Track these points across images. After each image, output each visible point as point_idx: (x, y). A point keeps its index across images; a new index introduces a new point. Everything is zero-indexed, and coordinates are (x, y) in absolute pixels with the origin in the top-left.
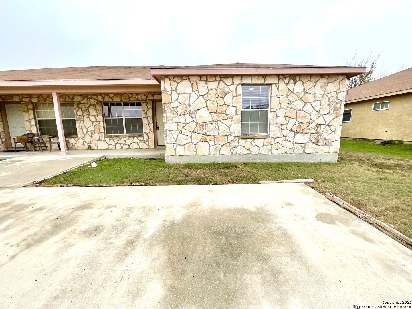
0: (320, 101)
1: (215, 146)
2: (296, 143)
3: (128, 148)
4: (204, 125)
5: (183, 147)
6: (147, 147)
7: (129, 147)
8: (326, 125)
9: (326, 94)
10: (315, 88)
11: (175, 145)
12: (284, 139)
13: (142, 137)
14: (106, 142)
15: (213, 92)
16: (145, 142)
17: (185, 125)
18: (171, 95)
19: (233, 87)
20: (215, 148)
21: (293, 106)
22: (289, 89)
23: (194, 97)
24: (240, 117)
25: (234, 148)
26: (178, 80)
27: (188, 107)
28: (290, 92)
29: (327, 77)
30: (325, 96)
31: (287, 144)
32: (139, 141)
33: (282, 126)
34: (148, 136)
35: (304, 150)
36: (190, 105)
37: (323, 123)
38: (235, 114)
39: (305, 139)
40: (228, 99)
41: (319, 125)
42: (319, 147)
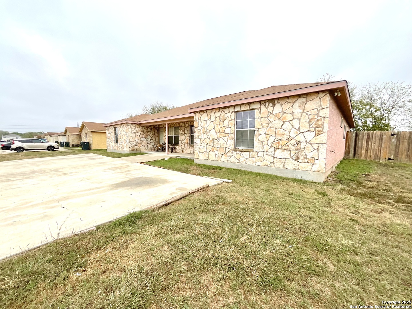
0: (300, 119)
2: (276, 158)
4: (213, 140)
5: (202, 154)
8: (306, 142)
9: (306, 112)
10: (293, 108)
11: (199, 152)
12: (265, 153)
15: (218, 119)
17: (204, 140)
18: (198, 122)
19: (229, 114)
20: (218, 156)
21: (273, 125)
22: (269, 111)
23: (208, 122)
24: (235, 135)
25: (229, 158)
26: (201, 113)
27: (206, 129)
28: (270, 113)
29: (305, 96)
30: (304, 114)
31: (267, 157)
33: (263, 142)
35: (284, 165)
36: (206, 128)
37: (303, 140)
38: (230, 133)
39: (285, 154)
40: (226, 123)
41: (299, 143)
42: (300, 164)
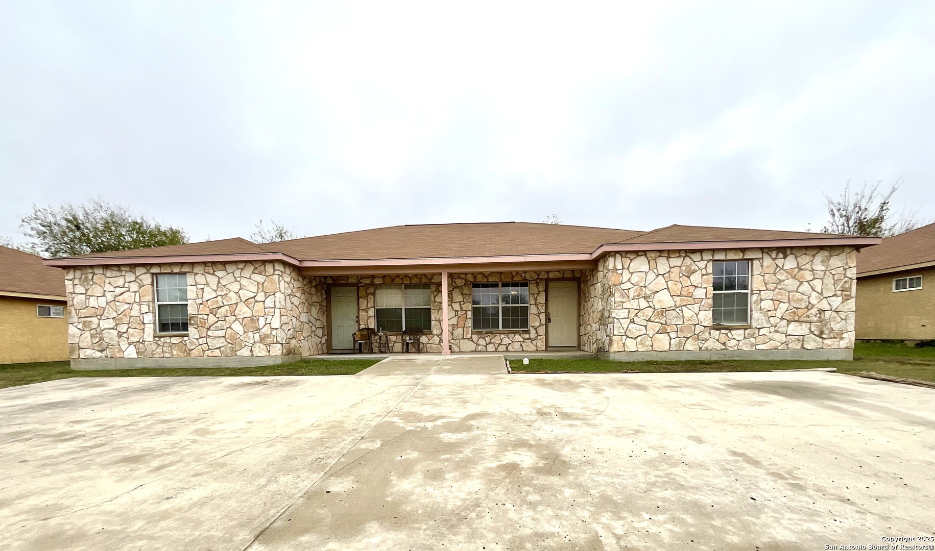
0: (822, 279)
1: (677, 339)
2: (790, 335)
3: (505, 350)
4: (663, 312)
5: (634, 341)
6: (535, 349)
7: (507, 348)
8: (831, 310)
9: (829, 271)
10: (813, 263)
11: (625, 337)
12: (772, 329)
13: (528, 333)
14: (473, 341)
15: (676, 271)
16: (531, 340)
17: (638, 311)
18: (622, 274)
19: (702, 264)
20: (677, 341)
21: (784, 286)
22: (777, 265)
23: (651, 276)
24: (711, 301)
25: (704, 342)
26: (632, 256)
27: (644, 289)
28: (779, 269)
29: (829, 249)
30: (828, 273)
31: (776, 336)
32: (523, 340)
33: (769, 312)
34: (537, 332)
35: (803, 345)
37: (828, 307)
38: (704, 297)
39: (802, 329)
40: (696, 278)
41: (821, 311)
42: (825, 341)
